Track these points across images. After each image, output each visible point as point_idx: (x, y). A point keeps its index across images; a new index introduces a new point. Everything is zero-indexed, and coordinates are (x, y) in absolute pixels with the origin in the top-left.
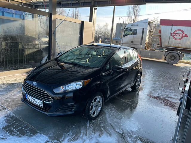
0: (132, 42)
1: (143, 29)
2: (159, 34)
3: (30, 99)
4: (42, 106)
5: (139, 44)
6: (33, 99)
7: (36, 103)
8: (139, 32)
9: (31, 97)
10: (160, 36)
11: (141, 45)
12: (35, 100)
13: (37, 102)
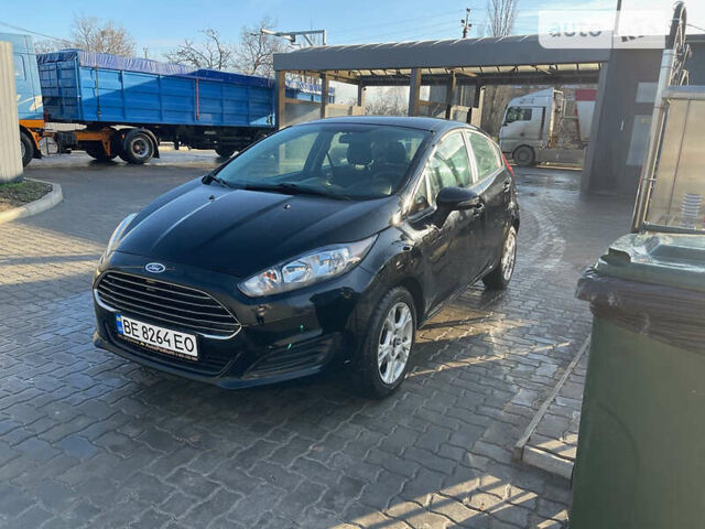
0: (522, 135)
1: (544, 108)
2: (574, 117)
3: (140, 333)
4: (195, 353)
5: (537, 137)
6: (150, 334)
7: (165, 345)
8: (536, 114)
9: (140, 324)
10: (577, 121)
11: (541, 138)
12: (162, 335)
13: (172, 342)
